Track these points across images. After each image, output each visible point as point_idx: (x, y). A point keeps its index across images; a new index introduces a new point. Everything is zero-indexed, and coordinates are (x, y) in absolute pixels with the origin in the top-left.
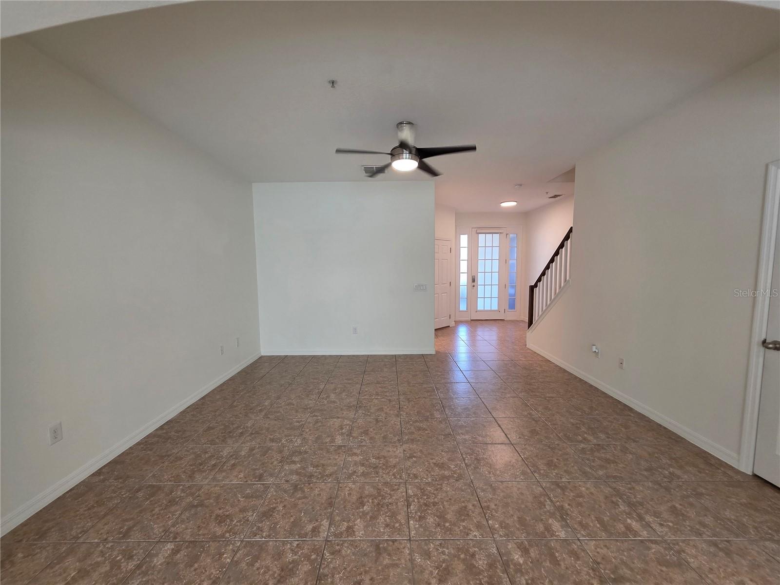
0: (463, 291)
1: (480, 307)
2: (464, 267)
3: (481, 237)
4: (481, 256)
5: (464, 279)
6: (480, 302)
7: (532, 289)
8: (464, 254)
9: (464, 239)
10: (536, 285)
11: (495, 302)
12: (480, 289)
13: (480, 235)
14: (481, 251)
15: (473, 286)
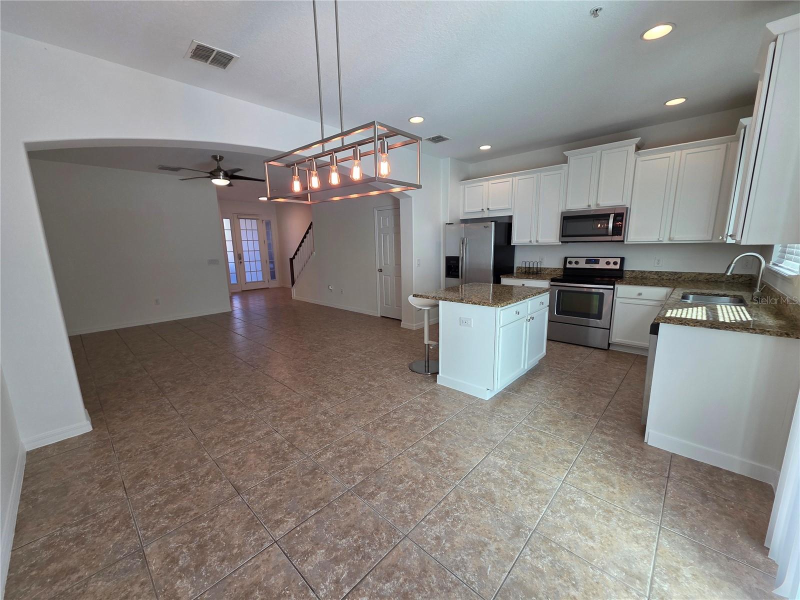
0: (232, 266)
1: (248, 280)
2: (229, 246)
3: (242, 221)
4: (244, 237)
5: (231, 257)
6: (248, 275)
7: (291, 260)
8: (228, 235)
9: (227, 223)
10: (294, 258)
11: (260, 274)
12: (247, 265)
13: (240, 220)
14: (243, 233)
15: (241, 263)
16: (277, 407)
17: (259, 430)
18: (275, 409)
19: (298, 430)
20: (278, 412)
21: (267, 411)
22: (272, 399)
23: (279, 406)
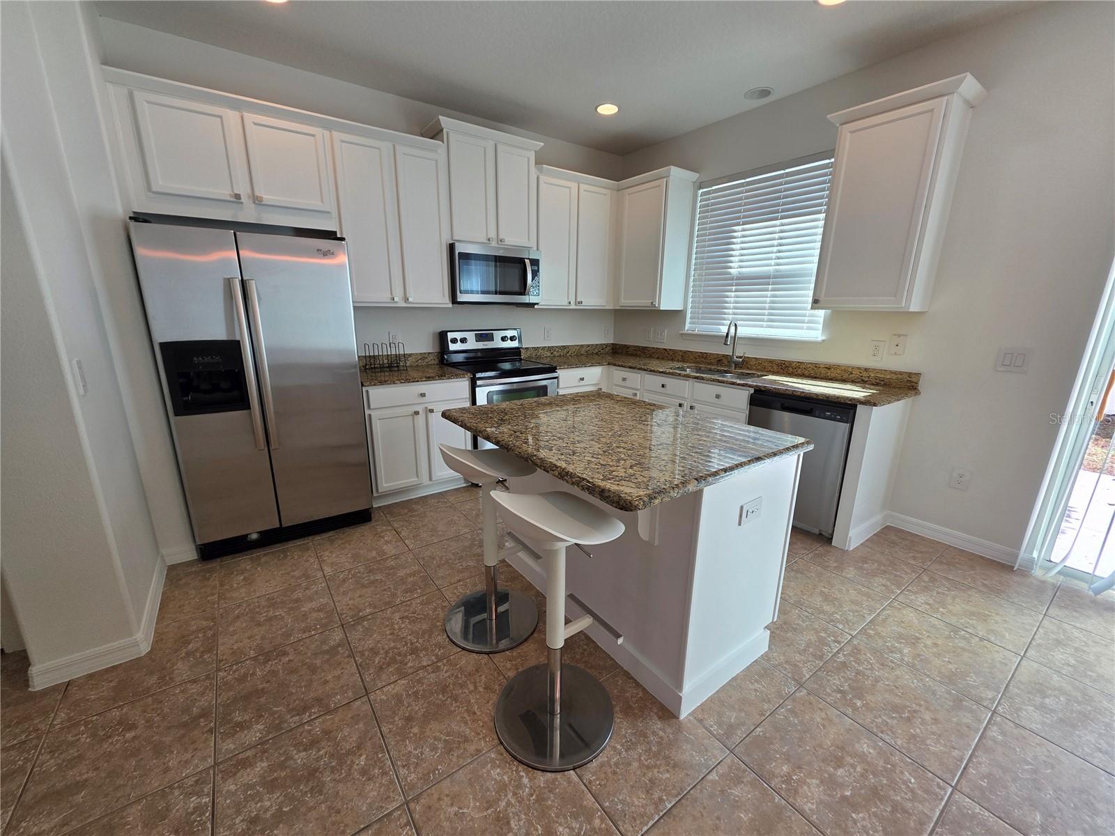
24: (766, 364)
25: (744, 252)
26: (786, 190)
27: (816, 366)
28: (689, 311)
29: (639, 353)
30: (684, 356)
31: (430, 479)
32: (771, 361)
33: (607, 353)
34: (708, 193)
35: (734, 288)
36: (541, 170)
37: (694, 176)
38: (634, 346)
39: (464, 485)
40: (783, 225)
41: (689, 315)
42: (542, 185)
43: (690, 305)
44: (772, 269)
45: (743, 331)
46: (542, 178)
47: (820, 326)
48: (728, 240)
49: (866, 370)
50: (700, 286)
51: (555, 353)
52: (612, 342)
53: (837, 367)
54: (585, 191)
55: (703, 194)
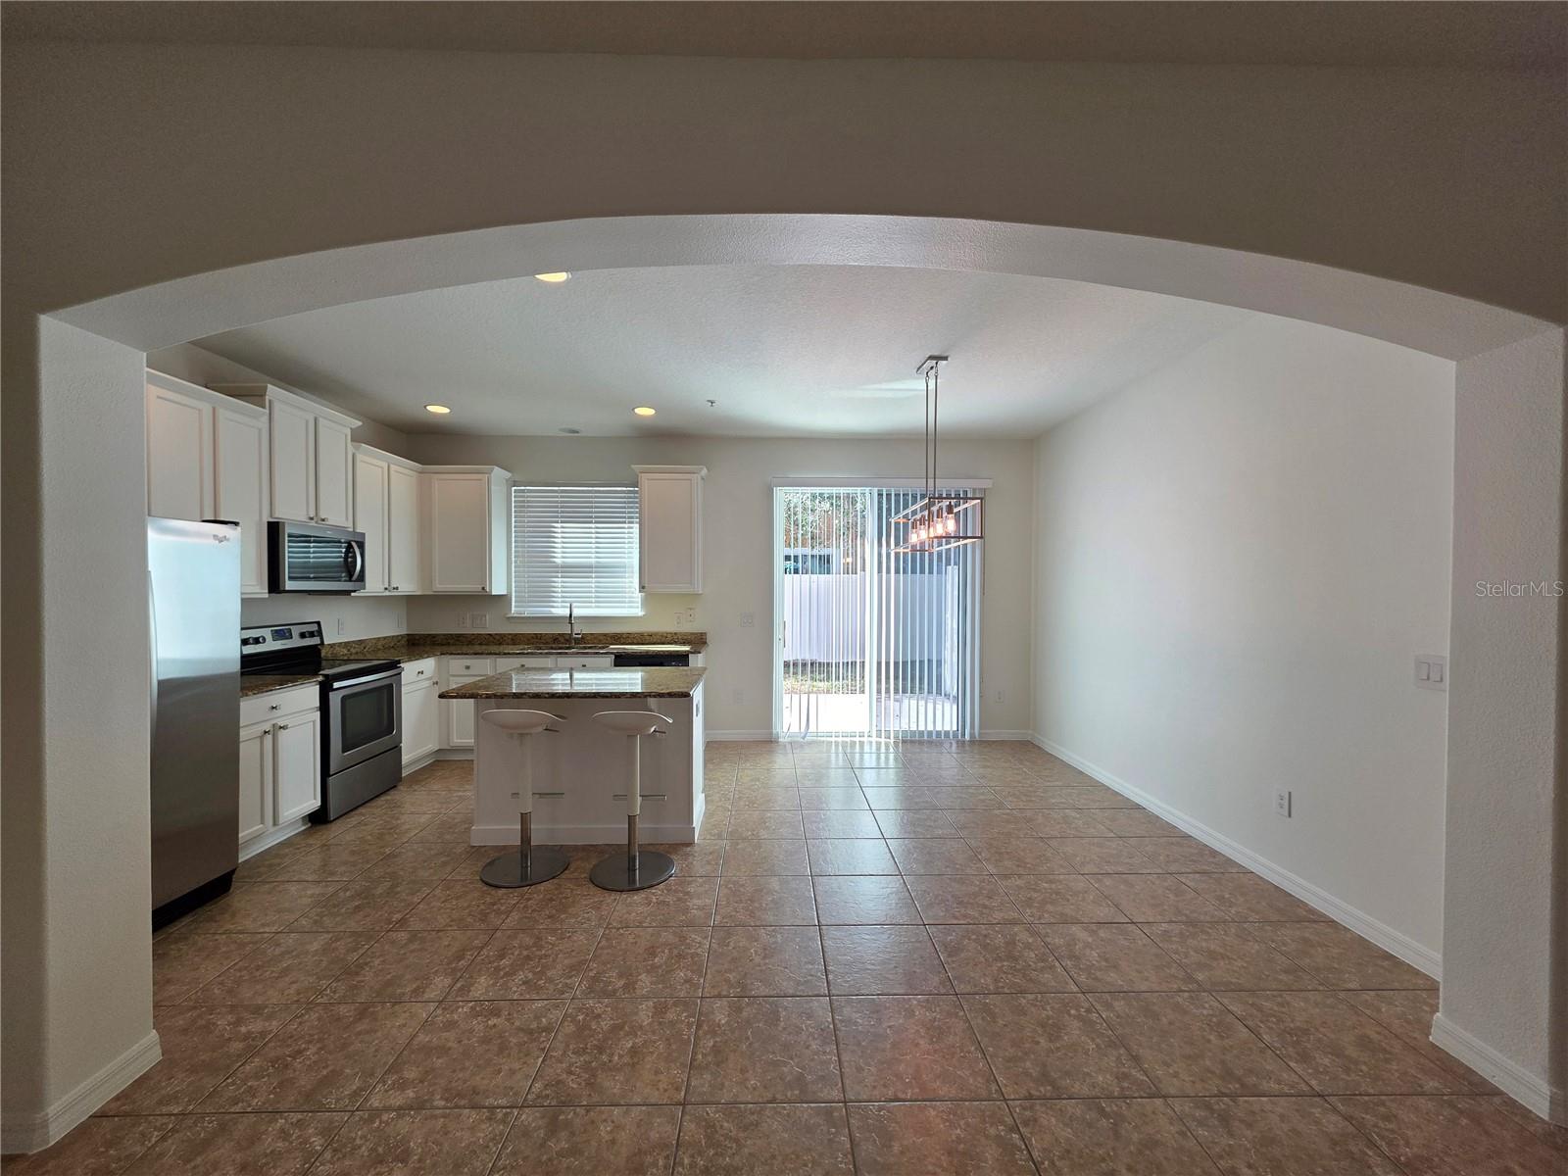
16: (982, 913)
17: (1019, 888)
18: (984, 911)
19: (961, 865)
20: (981, 902)
21: (1002, 915)
22: (985, 936)
23: (977, 915)
24: (601, 638)
25: (565, 545)
26: (596, 502)
27: (642, 635)
28: (513, 594)
29: (452, 642)
30: (515, 639)
31: (275, 824)
32: (605, 635)
33: (403, 646)
34: (523, 491)
35: (560, 575)
36: (357, 448)
37: (508, 475)
38: (444, 635)
39: (303, 828)
40: (597, 528)
41: (513, 599)
42: (359, 464)
43: (513, 589)
44: (593, 560)
45: (577, 612)
46: (359, 457)
47: (639, 605)
48: (549, 535)
49: (675, 634)
50: (524, 571)
51: (352, 650)
52: (406, 633)
53: (656, 634)
54: (396, 471)
55: (515, 491)
